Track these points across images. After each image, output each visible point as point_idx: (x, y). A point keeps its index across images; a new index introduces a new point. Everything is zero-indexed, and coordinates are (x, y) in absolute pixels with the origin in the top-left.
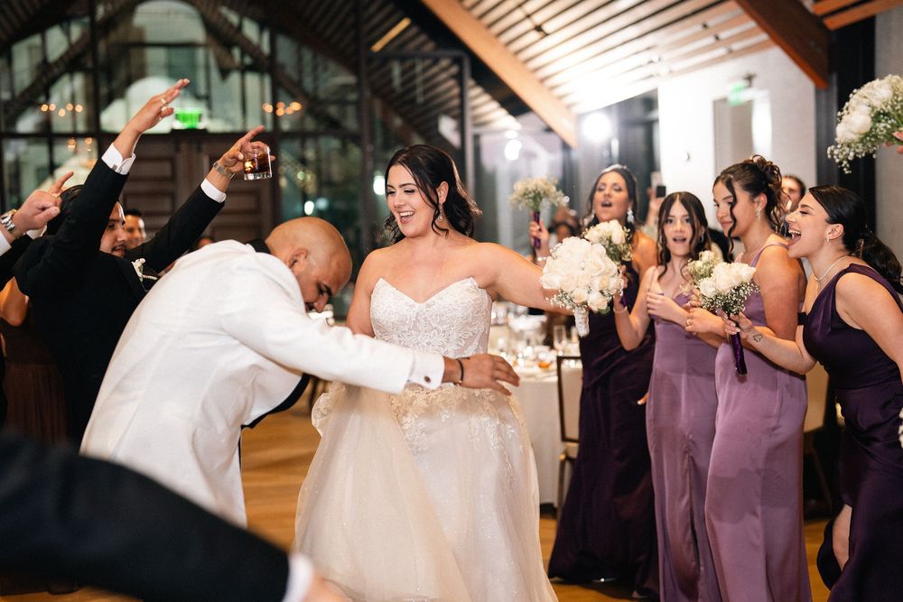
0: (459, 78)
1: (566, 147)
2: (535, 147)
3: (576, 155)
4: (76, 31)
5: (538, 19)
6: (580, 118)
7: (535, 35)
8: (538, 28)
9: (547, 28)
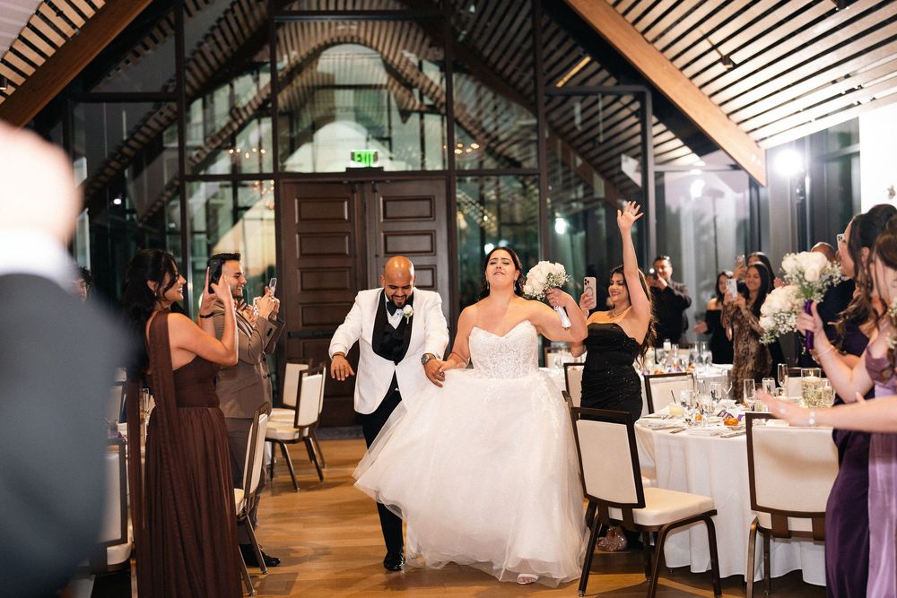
0: (641, 114)
1: (754, 184)
2: (721, 185)
5: (725, 50)
6: (770, 153)
7: (722, 67)
8: (725, 59)
9: (736, 58)
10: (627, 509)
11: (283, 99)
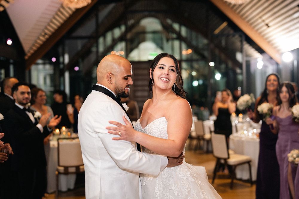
0: (241, 41)
1: (277, 64)
2: (268, 64)
3: (281, 66)
4: (123, 28)
5: (267, 22)
6: (281, 54)
7: (265, 27)
8: (267, 25)
9: (270, 24)
10: (225, 160)
11: (129, 36)
